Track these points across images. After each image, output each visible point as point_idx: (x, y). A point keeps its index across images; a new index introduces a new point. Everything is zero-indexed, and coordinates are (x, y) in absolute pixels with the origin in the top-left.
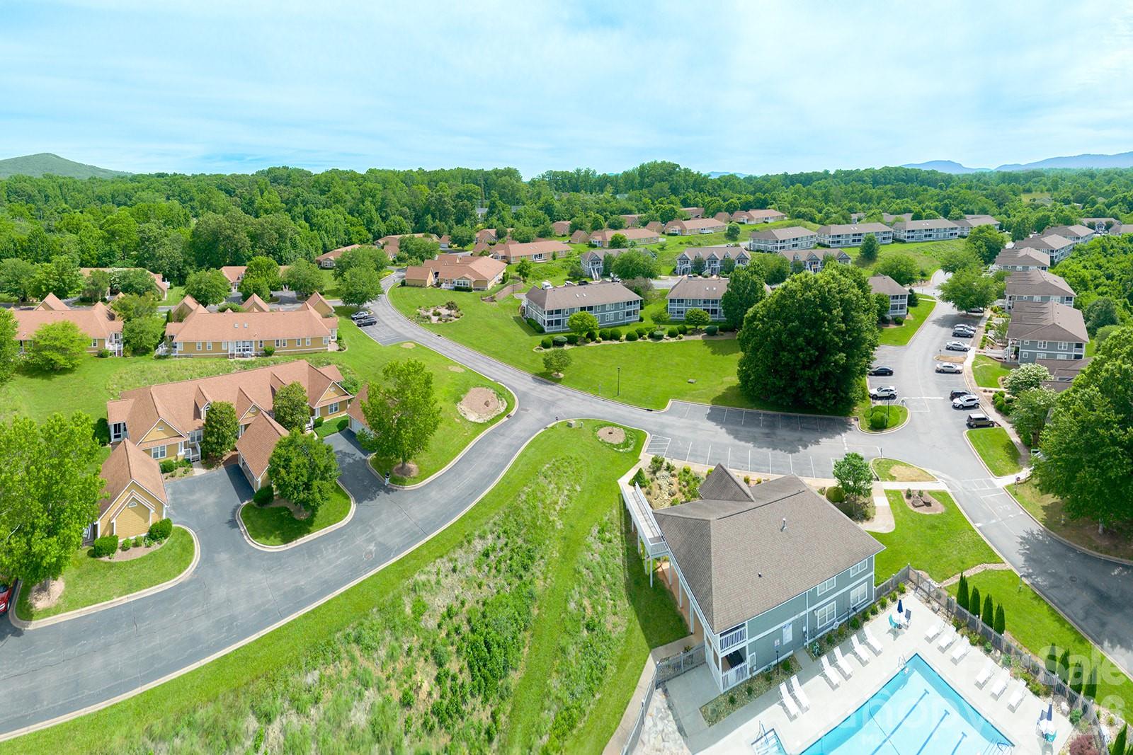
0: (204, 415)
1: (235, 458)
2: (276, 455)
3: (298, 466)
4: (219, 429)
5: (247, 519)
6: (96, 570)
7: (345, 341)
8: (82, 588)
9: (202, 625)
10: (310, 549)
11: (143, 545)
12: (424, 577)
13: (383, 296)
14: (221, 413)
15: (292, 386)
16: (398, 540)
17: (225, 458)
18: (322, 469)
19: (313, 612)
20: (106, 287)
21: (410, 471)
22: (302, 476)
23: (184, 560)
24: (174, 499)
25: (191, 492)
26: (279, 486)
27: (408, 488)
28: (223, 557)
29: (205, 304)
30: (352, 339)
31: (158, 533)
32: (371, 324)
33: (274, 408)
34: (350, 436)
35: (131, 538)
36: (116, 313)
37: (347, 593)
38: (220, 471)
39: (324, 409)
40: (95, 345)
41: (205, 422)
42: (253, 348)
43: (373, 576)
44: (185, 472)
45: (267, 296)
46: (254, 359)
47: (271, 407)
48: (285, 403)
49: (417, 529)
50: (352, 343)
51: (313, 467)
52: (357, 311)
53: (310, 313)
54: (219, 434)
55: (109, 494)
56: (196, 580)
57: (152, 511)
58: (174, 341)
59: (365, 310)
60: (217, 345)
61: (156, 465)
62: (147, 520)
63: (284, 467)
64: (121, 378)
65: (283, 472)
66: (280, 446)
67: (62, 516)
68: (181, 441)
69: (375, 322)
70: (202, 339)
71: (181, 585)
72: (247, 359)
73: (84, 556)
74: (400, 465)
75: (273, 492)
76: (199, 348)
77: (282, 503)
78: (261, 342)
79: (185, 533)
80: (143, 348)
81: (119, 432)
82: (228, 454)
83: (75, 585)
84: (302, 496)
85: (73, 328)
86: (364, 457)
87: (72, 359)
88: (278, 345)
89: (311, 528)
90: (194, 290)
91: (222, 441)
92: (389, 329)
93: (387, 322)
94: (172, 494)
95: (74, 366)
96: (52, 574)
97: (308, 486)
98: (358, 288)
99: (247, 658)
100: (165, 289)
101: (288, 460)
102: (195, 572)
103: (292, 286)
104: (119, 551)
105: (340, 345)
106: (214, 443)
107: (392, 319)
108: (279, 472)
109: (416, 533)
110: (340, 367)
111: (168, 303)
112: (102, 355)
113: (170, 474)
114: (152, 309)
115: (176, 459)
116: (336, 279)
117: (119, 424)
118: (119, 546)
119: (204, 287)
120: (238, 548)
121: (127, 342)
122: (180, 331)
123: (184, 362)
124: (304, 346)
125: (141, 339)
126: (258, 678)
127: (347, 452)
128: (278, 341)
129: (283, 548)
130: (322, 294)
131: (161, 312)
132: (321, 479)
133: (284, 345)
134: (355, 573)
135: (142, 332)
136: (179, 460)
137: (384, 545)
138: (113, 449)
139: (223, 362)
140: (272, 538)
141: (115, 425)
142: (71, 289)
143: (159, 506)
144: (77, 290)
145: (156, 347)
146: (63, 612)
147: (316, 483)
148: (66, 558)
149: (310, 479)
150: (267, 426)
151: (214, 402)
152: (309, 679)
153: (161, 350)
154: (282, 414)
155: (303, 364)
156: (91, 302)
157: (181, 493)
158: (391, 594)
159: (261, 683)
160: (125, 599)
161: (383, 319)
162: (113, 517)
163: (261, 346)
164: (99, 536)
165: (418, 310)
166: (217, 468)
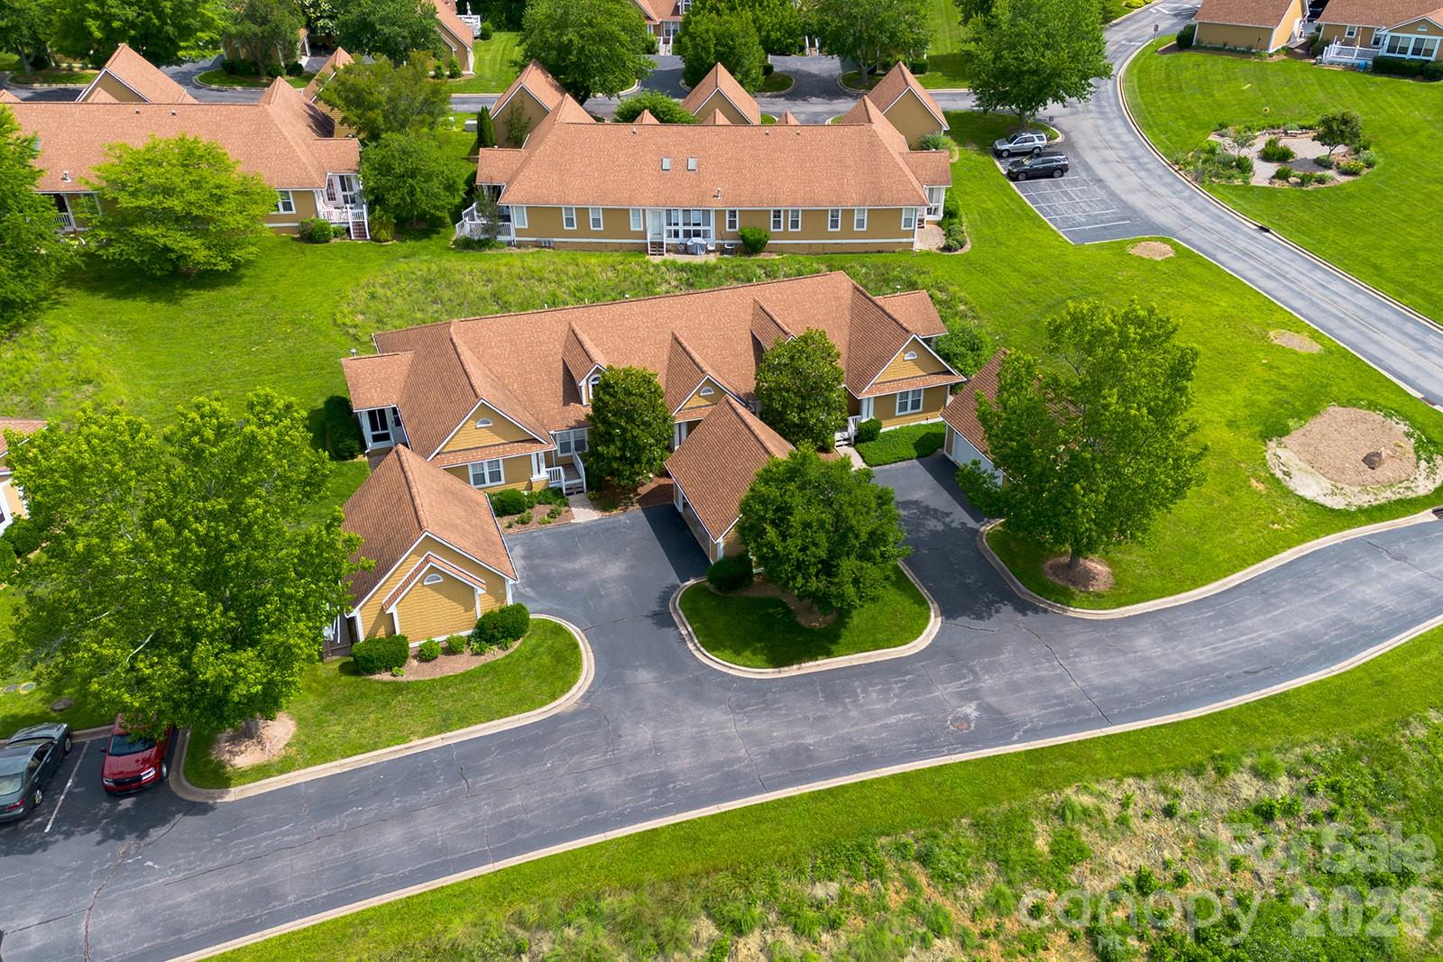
0: (587, 394)
1: (666, 492)
2: (755, 495)
3: (807, 525)
4: (624, 430)
5: (693, 613)
6: (363, 696)
7: (965, 224)
8: (338, 728)
9: (604, 783)
10: (831, 686)
11: (467, 651)
12: (1087, 800)
13: (1106, 86)
14: (628, 393)
15: (804, 339)
16: (1034, 712)
17: (642, 491)
18: (864, 537)
19: (830, 791)
20: (294, 29)
21: (1088, 577)
22: (816, 545)
23: (561, 678)
24: (530, 567)
25: (569, 553)
26: (763, 560)
27: (1075, 612)
28: (644, 676)
29: (581, 93)
30: (986, 216)
31: (496, 629)
32: (1049, 173)
33: (758, 388)
34: (945, 471)
35: (437, 640)
36: (337, 116)
37: (905, 778)
38: (631, 517)
39: (885, 405)
40: (287, 206)
41: (590, 412)
42: (712, 229)
43: (966, 762)
44: (552, 515)
45: (756, 72)
46: (712, 259)
47: (751, 386)
48: (785, 380)
49: (1085, 703)
50: (986, 231)
51: (841, 534)
52: (1011, 129)
53: (874, 134)
54: (625, 440)
55: (373, 562)
56: (589, 710)
57: (480, 591)
58: (502, 202)
59: (1039, 127)
60: (617, 217)
61: (480, 499)
62: (470, 606)
63: (773, 523)
64: (373, 296)
65: (771, 534)
66: (767, 477)
68: (535, 451)
69: (1063, 170)
70: (575, 198)
71: (556, 719)
72: (699, 259)
73: (331, 674)
74: (1065, 559)
75: (751, 567)
76: (569, 221)
77: (772, 592)
78: (733, 213)
79: (559, 630)
80: (422, 217)
81: (384, 427)
82: (650, 483)
83: (320, 724)
84: (814, 584)
85: (215, 159)
86: (971, 523)
87: (229, 248)
88: (777, 224)
89: (833, 648)
90: (547, 46)
91: (634, 455)
92: (1102, 194)
93: (1102, 171)
94: (524, 558)
95: (236, 265)
96: (261, 711)
97: (828, 568)
98: (1028, 54)
99: (696, 840)
100: (468, 40)
101: (784, 511)
102: (586, 698)
103: (832, 44)
104: (415, 663)
105: (948, 234)
106: (615, 459)
107: (1122, 161)
108: (764, 531)
109: (1079, 710)
110: (939, 295)
111: (478, 84)
112: (313, 235)
113: (516, 517)
114: (433, 107)
115: (530, 487)
116: (965, 21)
117: (382, 412)
118: (411, 653)
119: (576, 39)
120: (675, 663)
121: (376, 199)
122: (519, 170)
123: (534, 260)
124: (847, 232)
125: (412, 193)
126: (717, 870)
127: (932, 506)
128: (777, 214)
129: (770, 673)
130: (917, 69)
131: (461, 113)
132: (860, 557)
133: (795, 224)
134: (928, 746)
135: (413, 174)
136: (536, 489)
137: (1000, 713)
138: (374, 465)
139: (634, 262)
140: (748, 653)
141: (372, 414)
142: (186, 32)
143: (496, 582)
144: (204, 36)
145: (457, 218)
146: (300, 767)
147: (848, 565)
148: (287, 684)
149: (833, 555)
150: (737, 432)
151: (610, 368)
152: (820, 891)
153: (470, 225)
154: (777, 406)
155: (841, 283)
156: (258, 74)
157: (545, 556)
158: (1006, 805)
159: (723, 879)
160: (436, 741)
161: (1090, 158)
162: (390, 602)
163: (732, 224)
164: (362, 637)
165: (1213, 138)
166: (625, 510)
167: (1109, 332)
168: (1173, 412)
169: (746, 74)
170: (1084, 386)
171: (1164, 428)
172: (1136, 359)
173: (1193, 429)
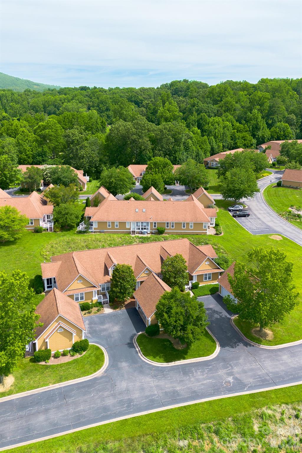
0: (111, 273)
1: (133, 304)
2: (161, 303)
3: (177, 313)
4: (121, 283)
5: (140, 344)
6: (36, 369)
7: (221, 228)
8: (27, 380)
9: (110, 402)
10: (185, 370)
11: (69, 355)
12: (270, 412)
13: (258, 194)
14: (123, 272)
15: (176, 257)
16: (251, 380)
17: (126, 303)
18: (195, 318)
19: (185, 407)
20: (40, 180)
21: (266, 335)
22: (180, 320)
23: (98, 365)
24: (90, 328)
25: (102, 323)
26: (163, 324)
27: (262, 346)
28: (124, 365)
29: (115, 194)
30: (227, 226)
31: (79, 348)
32: (244, 216)
33: (162, 271)
34: (219, 299)
35: (60, 351)
36: (48, 200)
37: (210, 403)
38: (122, 311)
39: (200, 277)
40: (32, 223)
41: (111, 278)
42: (149, 227)
43: (230, 398)
44: (98, 311)
45: (162, 189)
46: (149, 236)
47: (159, 271)
48: (170, 269)
49: (268, 378)
50: (228, 230)
51: (188, 316)
52: (233, 204)
53: (194, 204)
54: (121, 286)
55: (43, 324)
56: (107, 376)
57: (74, 334)
58: (91, 220)
59: (241, 204)
60: (123, 224)
61: (77, 305)
62: (71, 340)
63: (166, 312)
64: (52, 247)
65: (166, 316)
67: (8, 339)
68: (95, 290)
69: (248, 215)
70: (111, 219)
71: (96, 379)
72: (145, 236)
73: (27, 362)
74: (258, 329)
75: (159, 328)
76: (109, 226)
77: (166, 337)
78: (155, 223)
79: (98, 348)
80: (68, 225)
81: (51, 284)
82: (128, 300)
83: (22, 379)
84: (179, 334)
85: (14, 211)
86: (228, 316)
87: (14, 234)
88: (168, 226)
89: (186, 356)
90: (106, 182)
91: (124, 291)
92: (260, 222)
93: (259, 216)
94: (89, 324)
95: (16, 239)
96: (4, 373)
97: (184, 328)
98: (236, 185)
99: (140, 423)
100: (85, 182)
101: (170, 308)
102: (105, 372)
103: (182, 182)
104: (52, 359)
105: (217, 230)
106: (118, 292)
107: (264, 214)
108: (164, 315)
109: (266, 380)
110: (215, 247)
111: (87, 192)
112: (38, 231)
113: (87, 311)
114: (74, 197)
115: (92, 301)
116: (219, 178)
117: (51, 279)
118: (52, 355)
119: (114, 181)
120: (134, 360)
121: (56, 221)
122: (96, 212)
123: (98, 236)
124: (188, 229)
125: (66, 219)
126: (147, 435)
127: (216, 310)
128: (168, 223)
129: (165, 365)
130: (205, 189)
131: (82, 199)
132: (193, 325)
133: (173, 226)
134: (217, 392)
135: (67, 214)
136: (94, 302)
137: (240, 380)
138: (46, 295)
139: (127, 236)
140: (158, 357)
141: (48, 280)
142: (12, 181)
143: (80, 331)
144: (17, 182)
145: (78, 225)
146: (15, 393)
147: (190, 327)
148: (13, 364)
149: (185, 323)
150: (155, 284)
151: (118, 264)
152: (181, 443)
153: (81, 227)
154: (167, 276)
155: (186, 242)
156: (29, 191)
157: (95, 324)
158: (243, 413)
159: (149, 438)
160: (57, 386)
161: (256, 212)
162: (47, 338)
163: (155, 226)
164: (37, 350)
165: (290, 209)
166: (120, 309)
167: (266, 256)
168: (287, 281)
169: (159, 189)
170: (260, 273)
171: (285, 287)
172: (275, 265)
173: (294, 288)
